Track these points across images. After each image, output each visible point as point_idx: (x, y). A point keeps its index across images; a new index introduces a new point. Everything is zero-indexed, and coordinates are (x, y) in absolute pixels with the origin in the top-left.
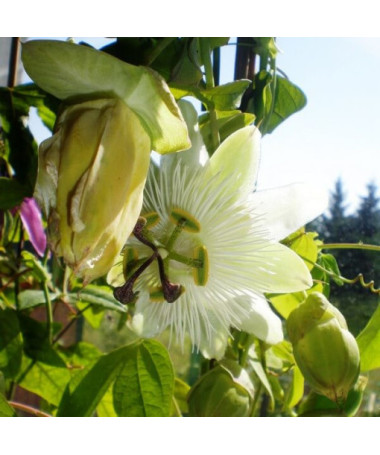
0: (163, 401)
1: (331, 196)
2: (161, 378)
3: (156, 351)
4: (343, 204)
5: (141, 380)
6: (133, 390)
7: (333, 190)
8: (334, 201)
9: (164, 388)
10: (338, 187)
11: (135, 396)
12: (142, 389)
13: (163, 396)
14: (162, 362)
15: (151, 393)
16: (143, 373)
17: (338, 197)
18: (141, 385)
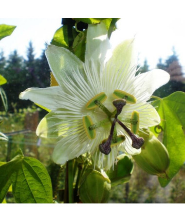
0: (46, 195)
1: (27, 49)
2: (42, 181)
3: (35, 165)
4: (33, 53)
5: (29, 183)
6: (26, 190)
7: (28, 46)
8: (29, 52)
9: (45, 187)
10: (31, 45)
11: (27, 193)
12: (31, 189)
13: (45, 191)
14: (40, 171)
15: (37, 190)
16: (29, 178)
17: (31, 50)
18: (30, 186)
